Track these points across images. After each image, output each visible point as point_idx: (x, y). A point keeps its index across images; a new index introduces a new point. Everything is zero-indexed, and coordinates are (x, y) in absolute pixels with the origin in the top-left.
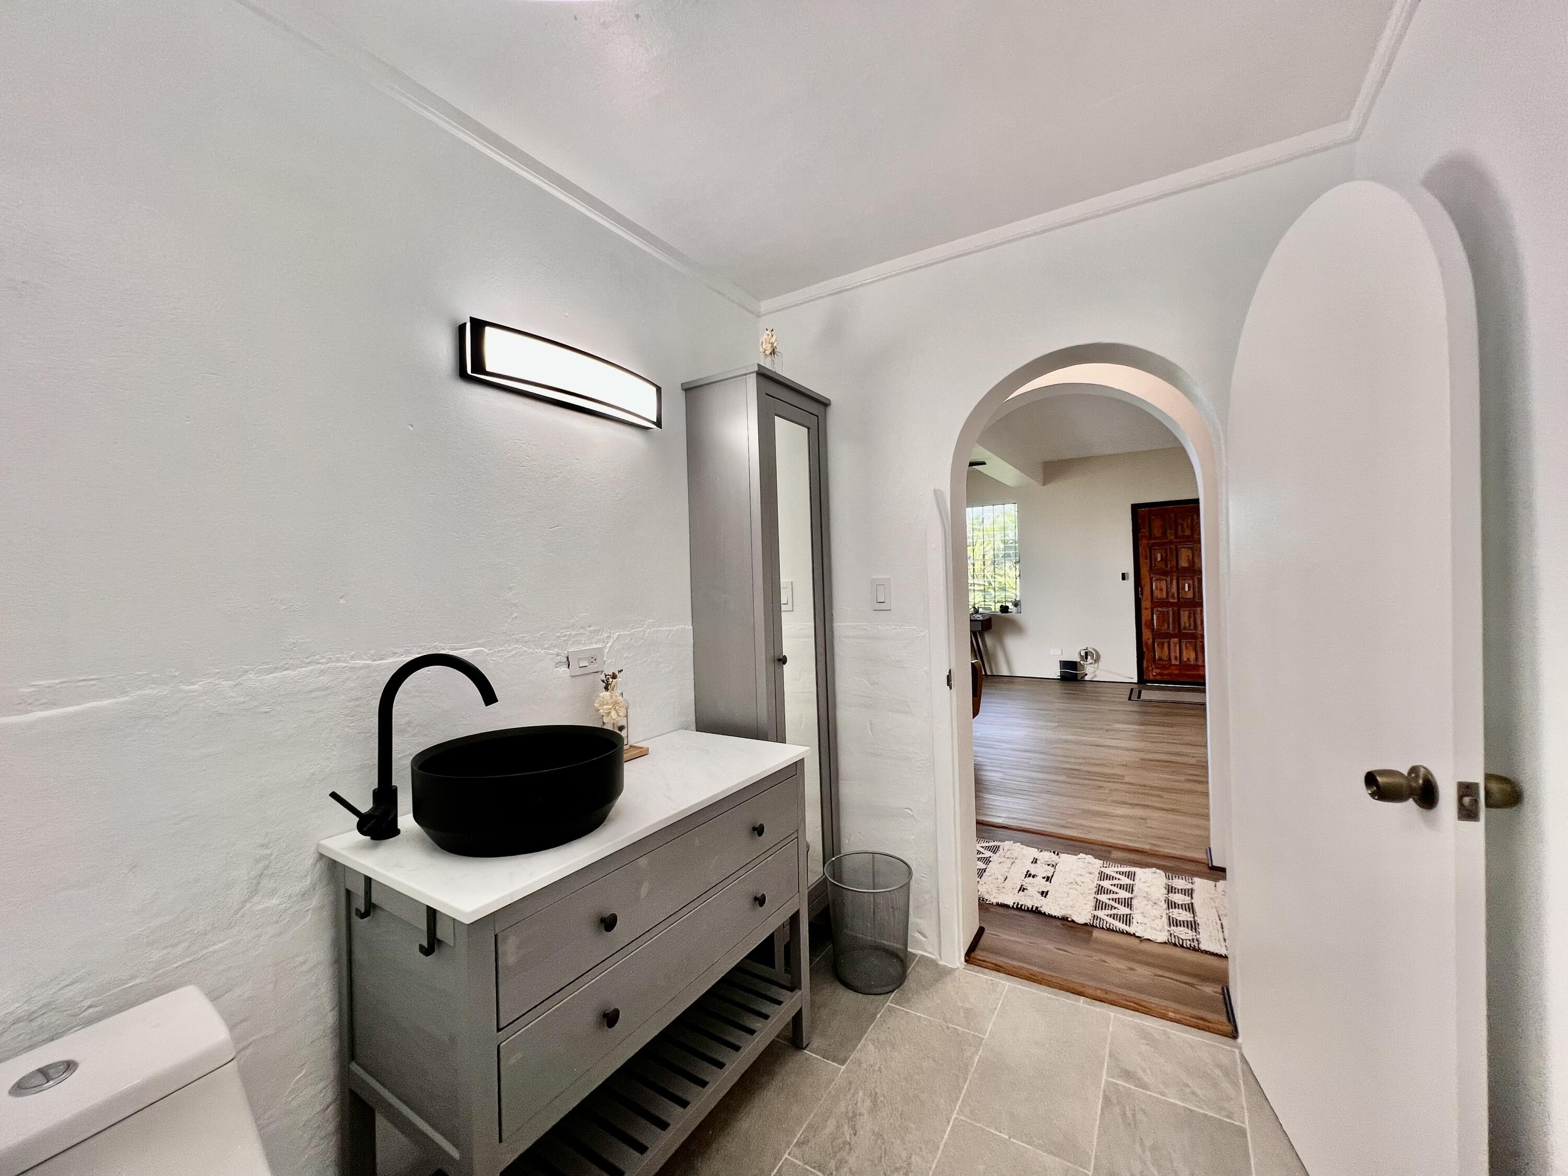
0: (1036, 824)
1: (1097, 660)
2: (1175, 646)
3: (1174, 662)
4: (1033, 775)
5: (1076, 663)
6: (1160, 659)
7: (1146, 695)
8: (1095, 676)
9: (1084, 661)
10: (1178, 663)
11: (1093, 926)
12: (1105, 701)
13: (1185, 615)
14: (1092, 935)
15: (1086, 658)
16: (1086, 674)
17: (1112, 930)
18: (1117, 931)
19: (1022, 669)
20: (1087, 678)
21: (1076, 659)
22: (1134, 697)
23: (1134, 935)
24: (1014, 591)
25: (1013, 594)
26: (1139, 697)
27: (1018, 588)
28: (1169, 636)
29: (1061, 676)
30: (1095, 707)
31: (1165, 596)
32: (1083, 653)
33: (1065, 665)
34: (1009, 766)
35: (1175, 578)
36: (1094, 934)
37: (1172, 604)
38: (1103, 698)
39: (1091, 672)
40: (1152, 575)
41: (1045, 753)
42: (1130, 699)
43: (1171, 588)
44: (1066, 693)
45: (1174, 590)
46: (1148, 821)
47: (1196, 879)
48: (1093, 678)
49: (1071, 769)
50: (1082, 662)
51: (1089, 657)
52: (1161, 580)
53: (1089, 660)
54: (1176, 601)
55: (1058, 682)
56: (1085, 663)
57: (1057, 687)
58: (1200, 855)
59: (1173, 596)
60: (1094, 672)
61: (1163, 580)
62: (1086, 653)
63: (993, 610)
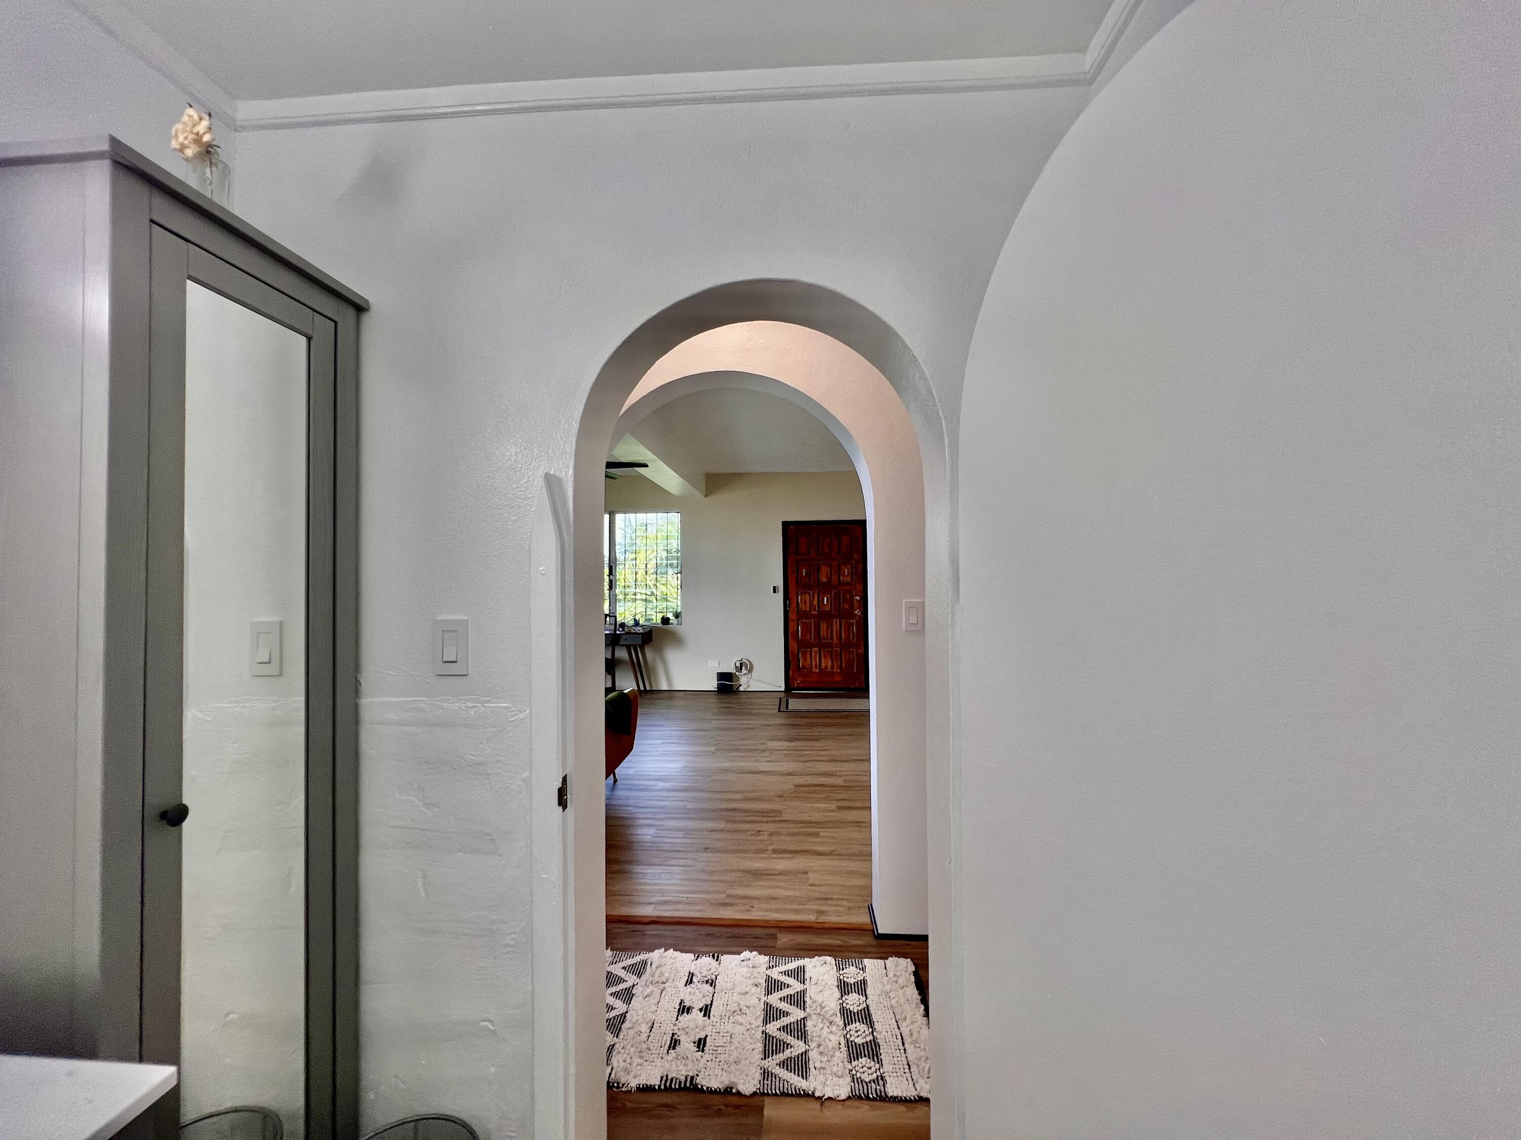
0: (692, 908)
1: (750, 671)
2: (816, 654)
3: (814, 670)
4: (690, 824)
5: (731, 674)
6: (804, 667)
7: (794, 704)
8: (748, 686)
9: (739, 672)
10: (818, 671)
11: (763, 1094)
12: (759, 714)
13: (823, 627)
14: (763, 1115)
15: (741, 669)
16: (741, 685)
17: (788, 1095)
18: (792, 1095)
19: (682, 682)
20: (741, 689)
21: (732, 670)
22: (783, 708)
23: (812, 1096)
24: (675, 601)
25: (676, 603)
26: (787, 708)
27: (679, 597)
28: (812, 646)
29: (718, 688)
30: (750, 722)
31: (808, 609)
32: (738, 665)
33: (723, 676)
34: (664, 816)
35: (817, 591)
36: (765, 1112)
37: (814, 616)
38: (755, 711)
39: (746, 683)
40: (798, 589)
41: (703, 791)
42: (779, 711)
43: (813, 601)
44: (722, 707)
45: (815, 603)
46: (809, 874)
47: (866, 961)
48: (746, 688)
49: (727, 810)
50: (737, 673)
51: (743, 668)
52: (805, 593)
53: (744, 671)
54: (816, 613)
55: (715, 695)
56: (740, 674)
57: (713, 701)
58: (862, 919)
59: (815, 610)
60: (748, 683)
61: (807, 593)
62: (741, 664)
63: (654, 622)
